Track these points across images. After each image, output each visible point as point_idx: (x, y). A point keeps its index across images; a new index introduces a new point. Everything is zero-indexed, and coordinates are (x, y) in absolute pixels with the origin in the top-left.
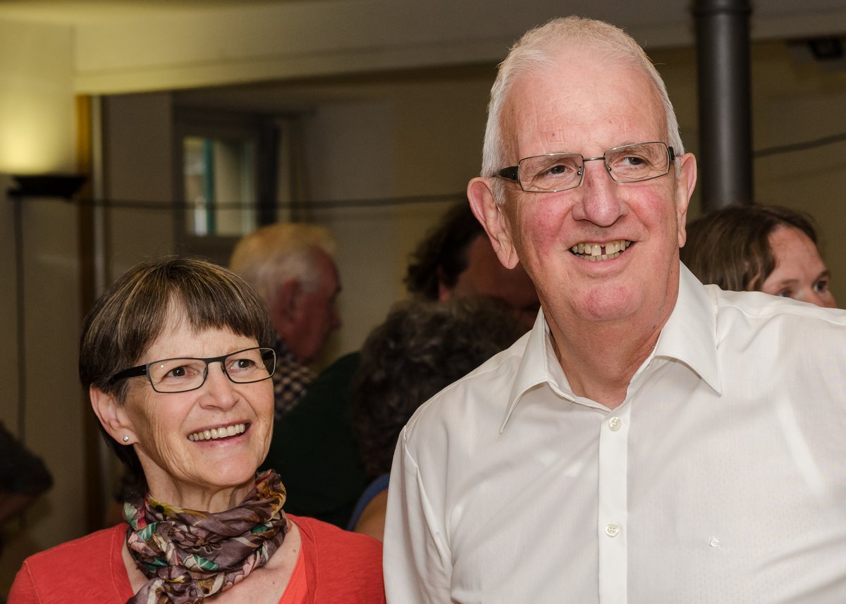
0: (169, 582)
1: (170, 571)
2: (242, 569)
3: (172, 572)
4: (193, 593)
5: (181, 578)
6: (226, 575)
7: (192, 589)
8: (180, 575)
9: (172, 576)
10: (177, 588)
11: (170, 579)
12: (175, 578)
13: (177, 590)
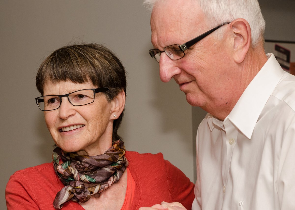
0: (75, 187)
1: (75, 183)
2: (108, 183)
3: (76, 184)
4: (86, 193)
5: (80, 186)
6: (100, 185)
7: (85, 192)
8: (80, 185)
9: (76, 185)
10: (78, 191)
11: (75, 186)
12: (77, 186)
13: (78, 192)
